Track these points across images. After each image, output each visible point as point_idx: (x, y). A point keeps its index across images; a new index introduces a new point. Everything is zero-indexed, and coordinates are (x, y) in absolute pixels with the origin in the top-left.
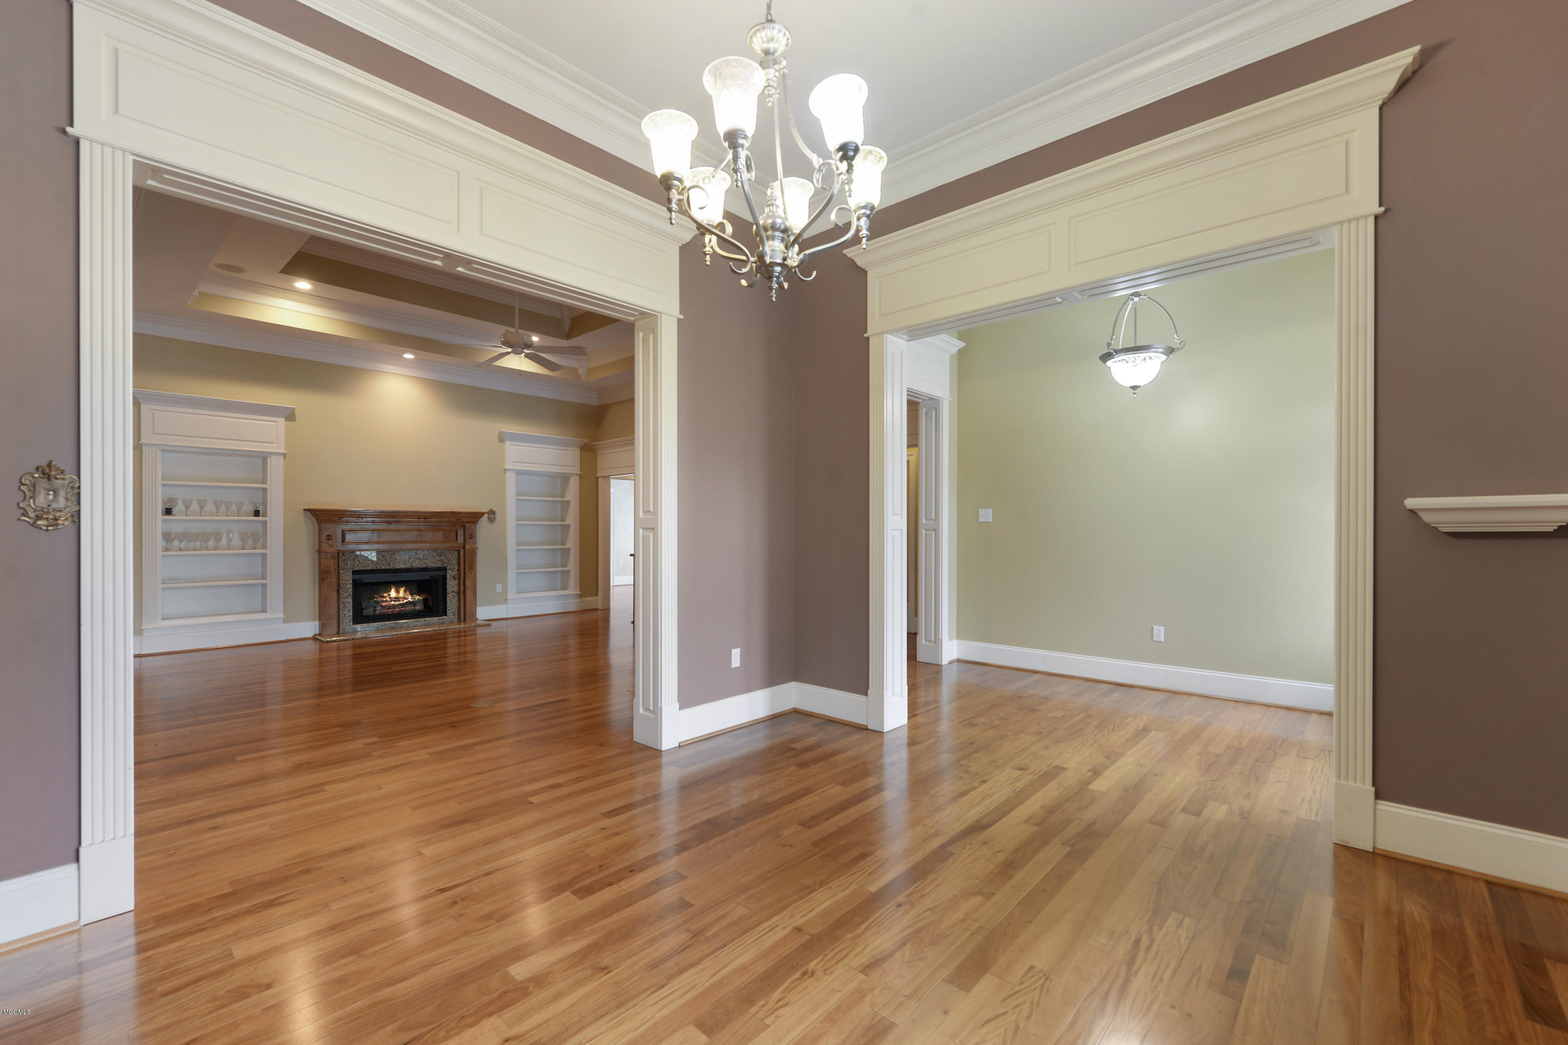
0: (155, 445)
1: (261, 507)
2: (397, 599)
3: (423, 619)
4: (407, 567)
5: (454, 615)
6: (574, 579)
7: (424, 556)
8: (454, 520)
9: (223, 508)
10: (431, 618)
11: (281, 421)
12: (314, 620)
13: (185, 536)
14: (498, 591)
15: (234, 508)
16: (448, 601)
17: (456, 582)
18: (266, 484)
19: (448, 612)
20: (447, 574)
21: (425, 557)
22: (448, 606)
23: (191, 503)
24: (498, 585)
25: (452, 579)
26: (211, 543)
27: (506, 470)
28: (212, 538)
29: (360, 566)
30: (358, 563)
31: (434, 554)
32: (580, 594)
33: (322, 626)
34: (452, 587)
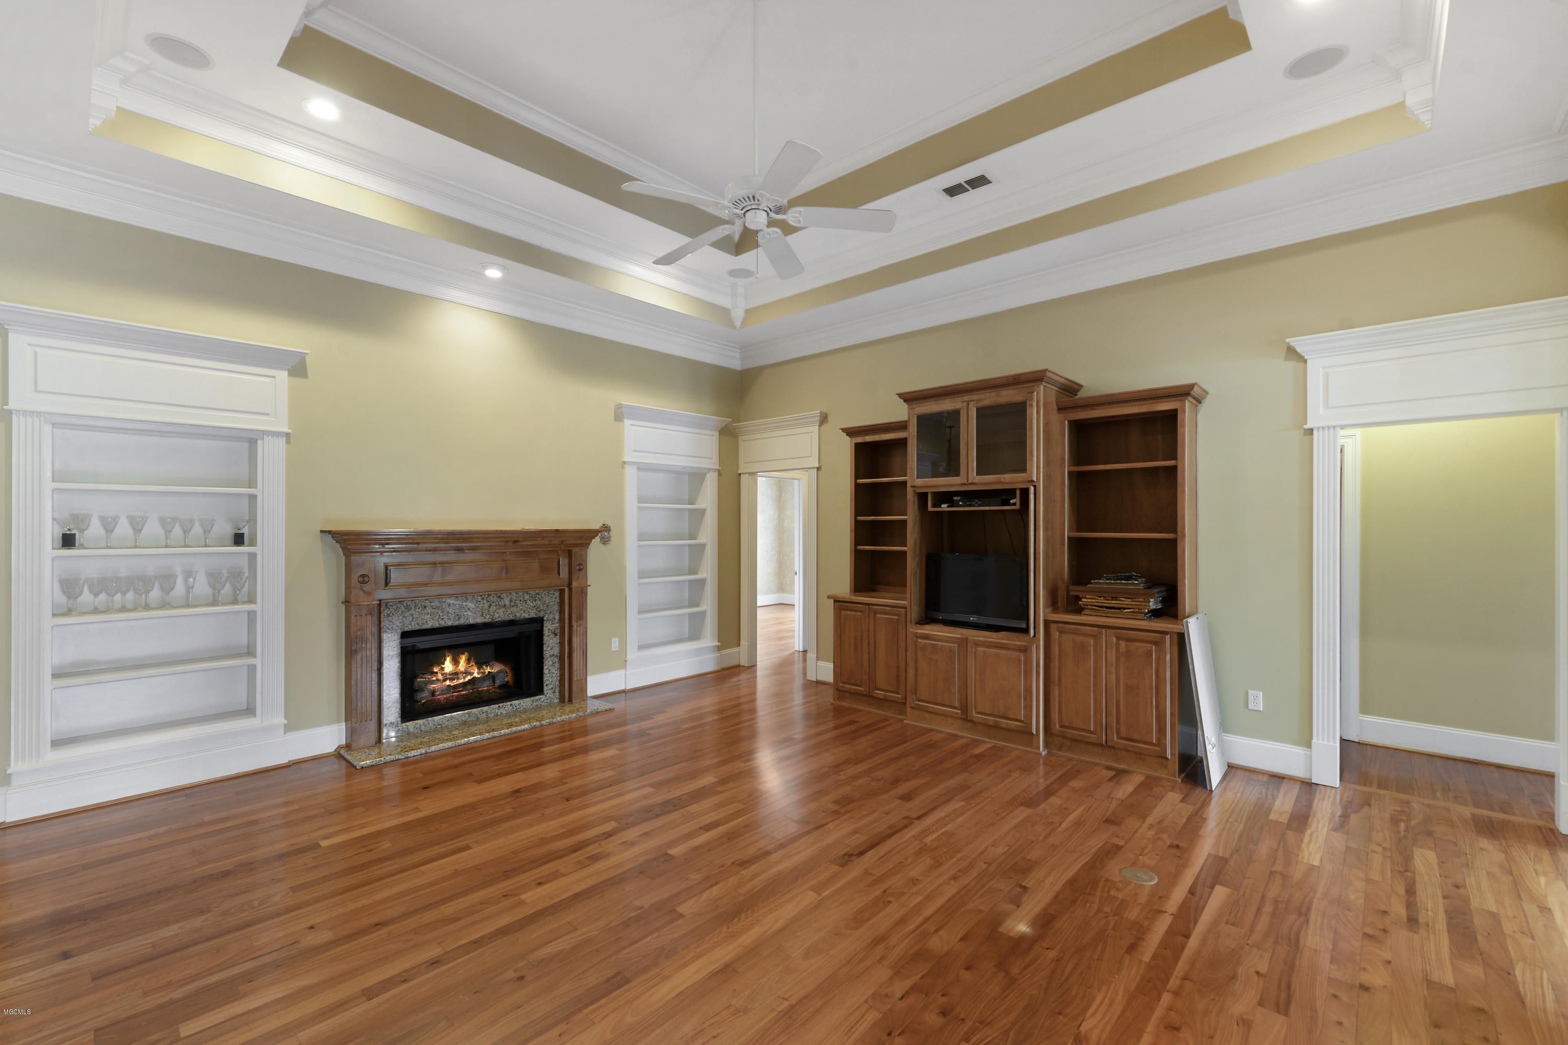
0: (39, 414)
1: (247, 527)
2: (455, 675)
3: (509, 703)
4: (486, 620)
5: (554, 692)
6: (710, 625)
7: (511, 601)
8: (556, 542)
9: (177, 530)
10: (521, 701)
11: (282, 376)
12: (338, 722)
13: (101, 585)
14: (613, 649)
15: (197, 530)
16: (546, 671)
17: (557, 640)
18: (256, 487)
19: (545, 688)
20: (545, 628)
21: (513, 604)
22: (545, 679)
23: (116, 524)
24: (613, 640)
25: (552, 636)
26: (155, 594)
27: (624, 463)
28: (157, 585)
29: (413, 623)
30: (411, 618)
31: (527, 597)
32: (718, 646)
33: (352, 733)
34: (551, 649)
